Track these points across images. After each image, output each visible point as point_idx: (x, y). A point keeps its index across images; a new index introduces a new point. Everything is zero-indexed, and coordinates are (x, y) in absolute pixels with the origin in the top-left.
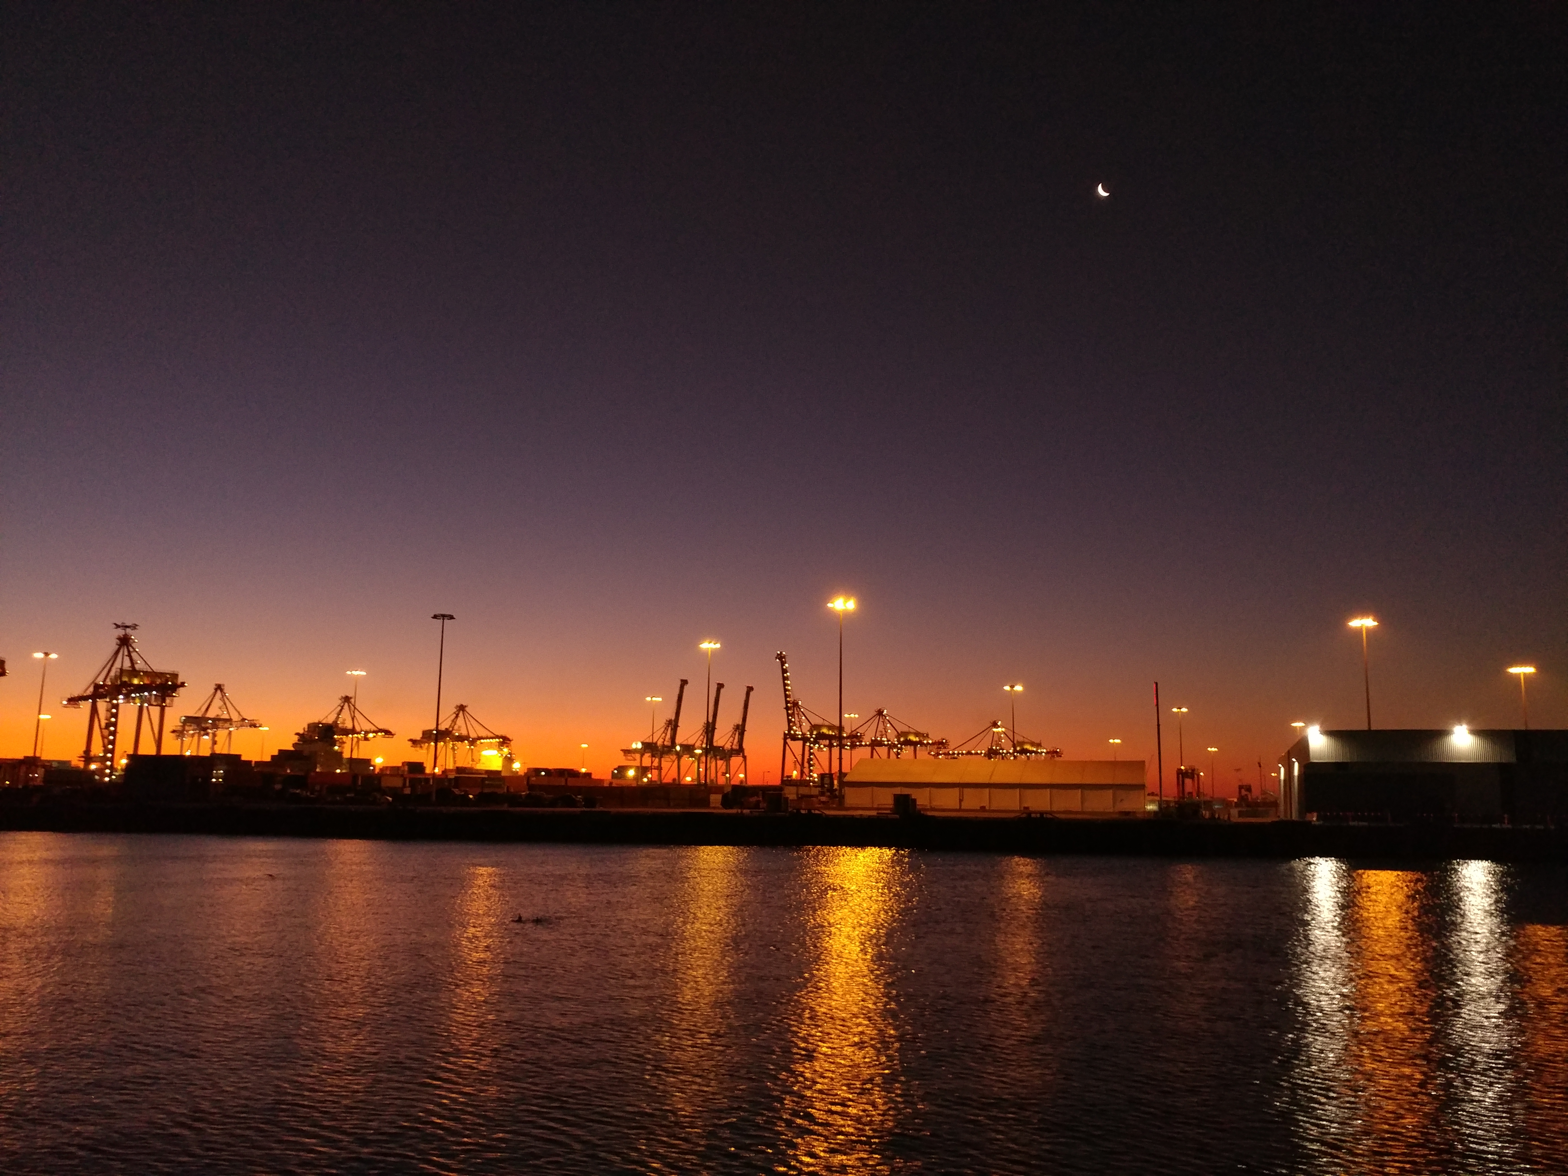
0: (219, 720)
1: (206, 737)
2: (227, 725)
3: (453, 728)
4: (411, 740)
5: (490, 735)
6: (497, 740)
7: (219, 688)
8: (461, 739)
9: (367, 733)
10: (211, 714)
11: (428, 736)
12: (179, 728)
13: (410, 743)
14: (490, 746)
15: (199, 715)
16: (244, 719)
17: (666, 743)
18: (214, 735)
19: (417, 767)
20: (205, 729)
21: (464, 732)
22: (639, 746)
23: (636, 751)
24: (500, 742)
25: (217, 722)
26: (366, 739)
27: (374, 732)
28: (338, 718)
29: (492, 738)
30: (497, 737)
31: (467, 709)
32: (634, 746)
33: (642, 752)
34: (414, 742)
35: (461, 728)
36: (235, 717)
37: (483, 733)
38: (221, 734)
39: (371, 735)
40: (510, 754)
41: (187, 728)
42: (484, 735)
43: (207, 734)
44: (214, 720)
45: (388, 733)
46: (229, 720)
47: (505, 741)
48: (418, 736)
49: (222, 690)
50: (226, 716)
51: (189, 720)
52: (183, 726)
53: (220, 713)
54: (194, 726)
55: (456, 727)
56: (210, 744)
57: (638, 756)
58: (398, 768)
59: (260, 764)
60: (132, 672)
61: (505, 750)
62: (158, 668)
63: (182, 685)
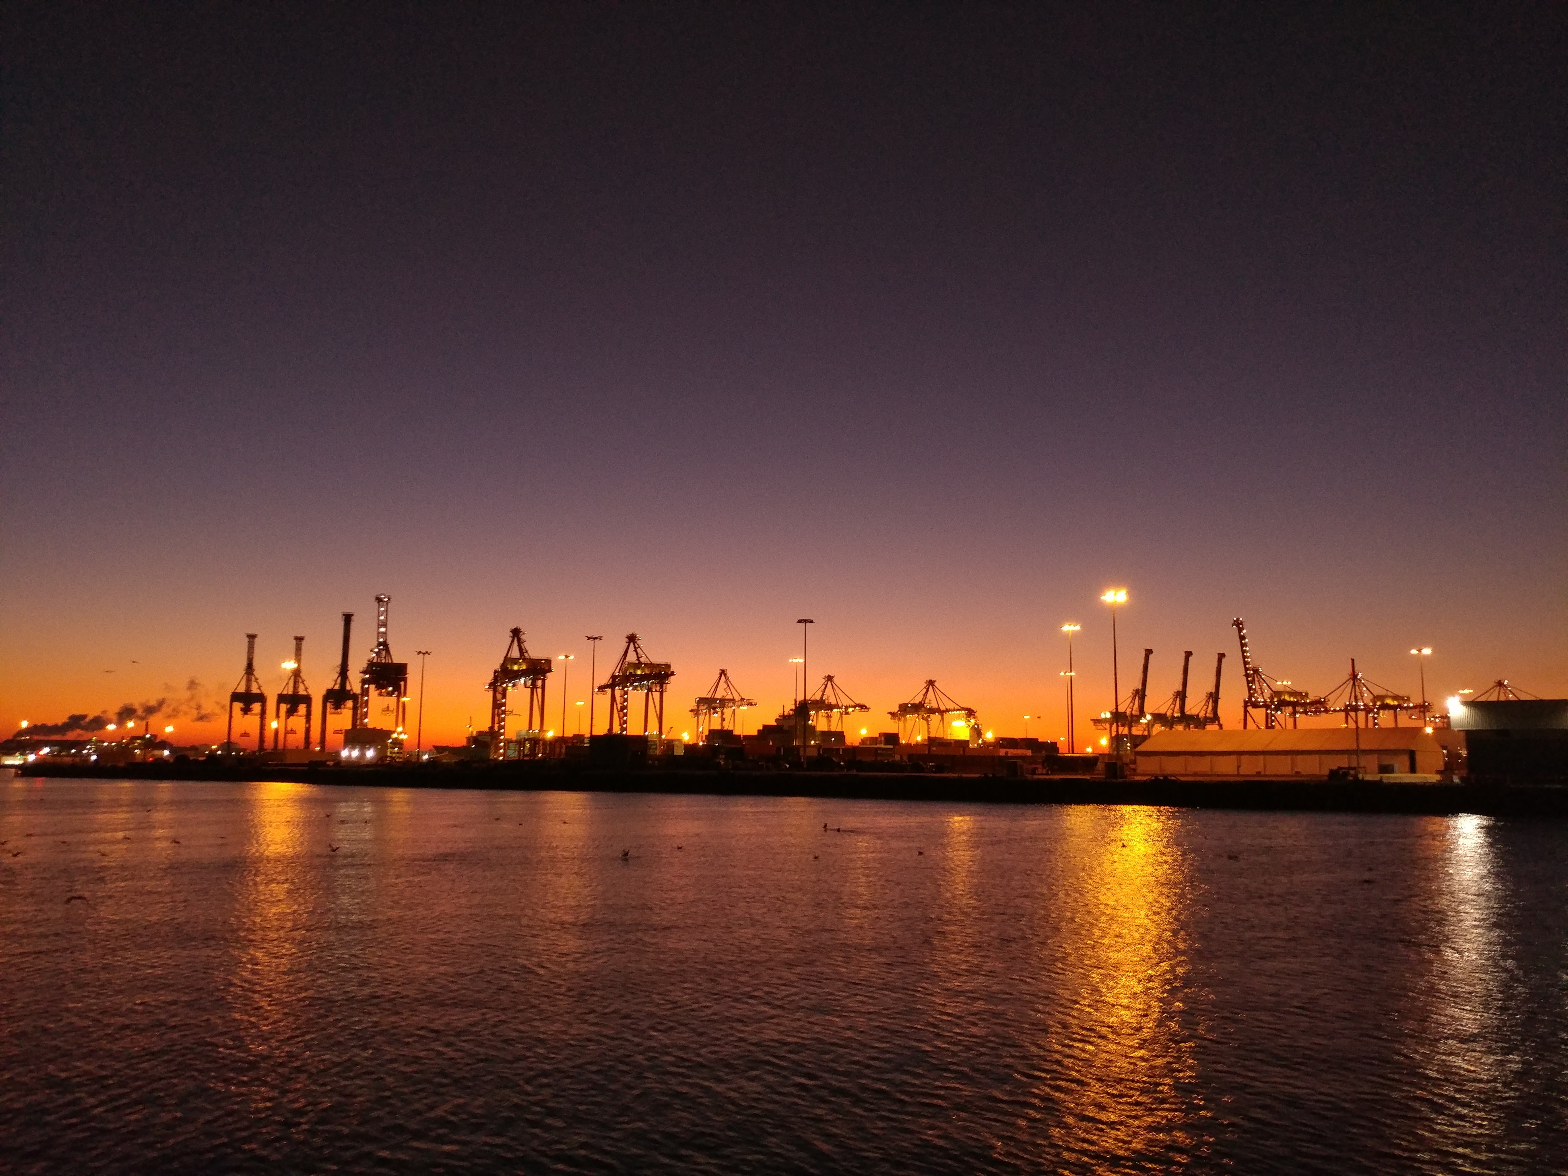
0: (726, 700)
1: (716, 715)
2: (731, 704)
3: (924, 701)
4: (890, 713)
5: (957, 707)
6: (963, 712)
7: (723, 672)
8: (932, 711)
9: (847, 707)
10: (718, 695)
11: (905, 709)
12: (695, 708)
13: (890, 716)
14: (958, 717)
15: (709, 696)
16: (742, 699)
17: (1134, 713)
18: (723, 714)
19: (892, 738)
20: (714, 708)
21: (935, 706)
22: (1108, 715)
23: (1105, 721)
24: (966, 714)
25: (723, 702)
26: (847, 713)
27: (853, 707)
28: (823, 695)
29: (958, 710)
30: (963, 709)
31: (936, 684)
32: (1103, 716)
33: (1111, 722)
34: (893, 715)
35: (931, 702)
36: (737, 698)
37: (950, 705)
38: (728, 712)
39: (850, 710)
40: (976, 724)
41: (701, 708)
42: (952, 708)
43: (717, 712)
44: (721, 700)
45: (863, 707)
46: (733, 700)
47: (970, 713)
48: (896, 709)
49: (725, 675)
50: (730, 697)
51: (702, 701)
52: (698, 706)
53: (725, 694)
54: (706, 706)
55: (927, 701)
56: (720, 720)
57: (1107, 726)
58: (876, 738)
59: (746, 737)
60: (638, 665)
61: (973, 721)
62: (655, 660)
63: (673, 674)
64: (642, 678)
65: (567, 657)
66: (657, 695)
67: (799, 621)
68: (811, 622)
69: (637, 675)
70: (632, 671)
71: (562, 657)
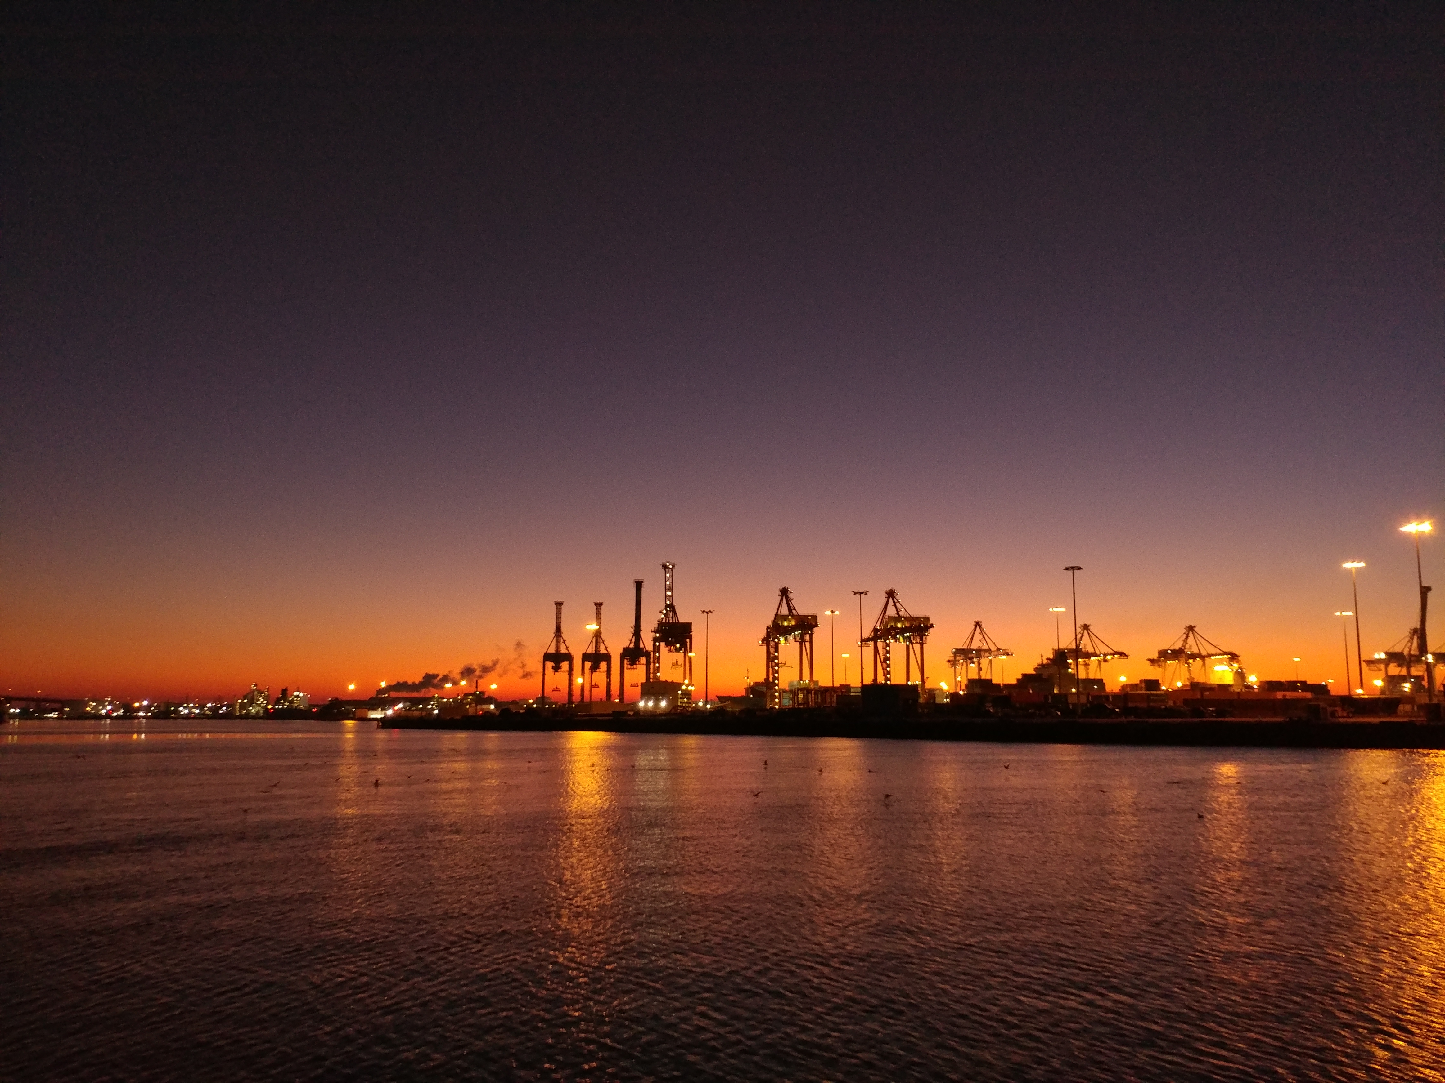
0: (982, 650)
1: (972, 665)
2: (987, 654)
3: (1184, 646)
4: (1149, 660)
5: (1219, 652)
6: (1226, 656)
7: (978, 624)
8: (1193, 656)
9: (1105, 655)
10: (974, 646)
11: (1164, 654)
12: (952, 658)
13: (1149, 663)
14: (1221, 662)
15: (965, 647)
16: (999, 649)
17: (1412, 652)
18: (979, 663)
19: (1153, 684)
20: (971, 659)
21: (1196, 651)
22: (1383, 656)
23: (1380, 661)
24: (1229, 658)
25: (979, 652)
26: (1105, 661)
27: (1110, 654)
28: (1078, 643)
29: (1221, 655)
30: (1226, 653)
31: (1196, 629)
32: (1377, 656)
33: (1386, 662)
34: (1152, 661)
35: (1192, 647)
36: (993, 648)
37: (1212, 650)
38: (984, 662)
39: (1109, 657)
40: (1240, 668)
41: (958, 658)
42: (1214, 652)
43: (973, 663)
44: (976, 650)
45: (1122, 654)
46: (989, 651)
47: (1233, 657)
48: (1155, 656)
49: (980, 627)
50: (985, 647)
51: (958, 652)
52: (955, 657)
53: (981, 645)
54: (962, 657)
55: (1187, 646)
56: (977, 669)
57: (1382, 666)
58: (1136, 685)
59: (1007, 686)
60: (898, 618)
61: (1236, 665)
62: (914, 614)
63: (932, 626)
64: (902, 631)
65: (832, 612)
66: (917, 647)
67: (1067, 569)
68: (1079, 568)
69: (898, 628)
70: (893, 624)
71: (828, 613)
